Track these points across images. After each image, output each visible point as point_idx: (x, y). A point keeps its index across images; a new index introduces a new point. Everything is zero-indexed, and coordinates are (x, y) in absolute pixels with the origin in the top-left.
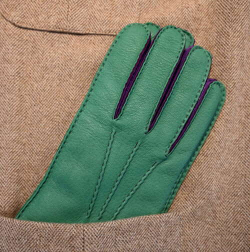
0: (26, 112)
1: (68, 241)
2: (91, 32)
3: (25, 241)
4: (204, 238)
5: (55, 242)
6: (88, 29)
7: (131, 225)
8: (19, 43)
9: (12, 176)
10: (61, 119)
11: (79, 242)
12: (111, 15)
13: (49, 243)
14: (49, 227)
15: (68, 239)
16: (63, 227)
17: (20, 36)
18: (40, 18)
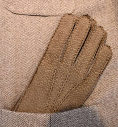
0: (19, 56)
1: (43, 123)
2: (51, 15)
3: (21, 123)
4: (111, 117)
5: (36, 123)
6: (49, 13)
7: (74, 113)
8: (15, 22)
10: (36, 60)
11: (48, 123)
12: (61, 6)
14: (33, 116)
15: (42, 122)
16: (40, 116)
17: (15, 18)
18: (25, 8)
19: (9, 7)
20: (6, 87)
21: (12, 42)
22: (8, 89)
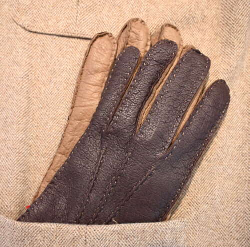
0: (34, 114)
1: (71, 242)
3: (29, 242)
5: (59, 242)
8: (29, 47)
9: (18, 176)
13: (53, 243)
14: (53, 228)
15: (71, 240)
16: (66, 228)
17: (30, 40)
18: (50, 22)
19: (19, 19)
20: (6, 172)
21: (21, 86)
22: (8, 176)
